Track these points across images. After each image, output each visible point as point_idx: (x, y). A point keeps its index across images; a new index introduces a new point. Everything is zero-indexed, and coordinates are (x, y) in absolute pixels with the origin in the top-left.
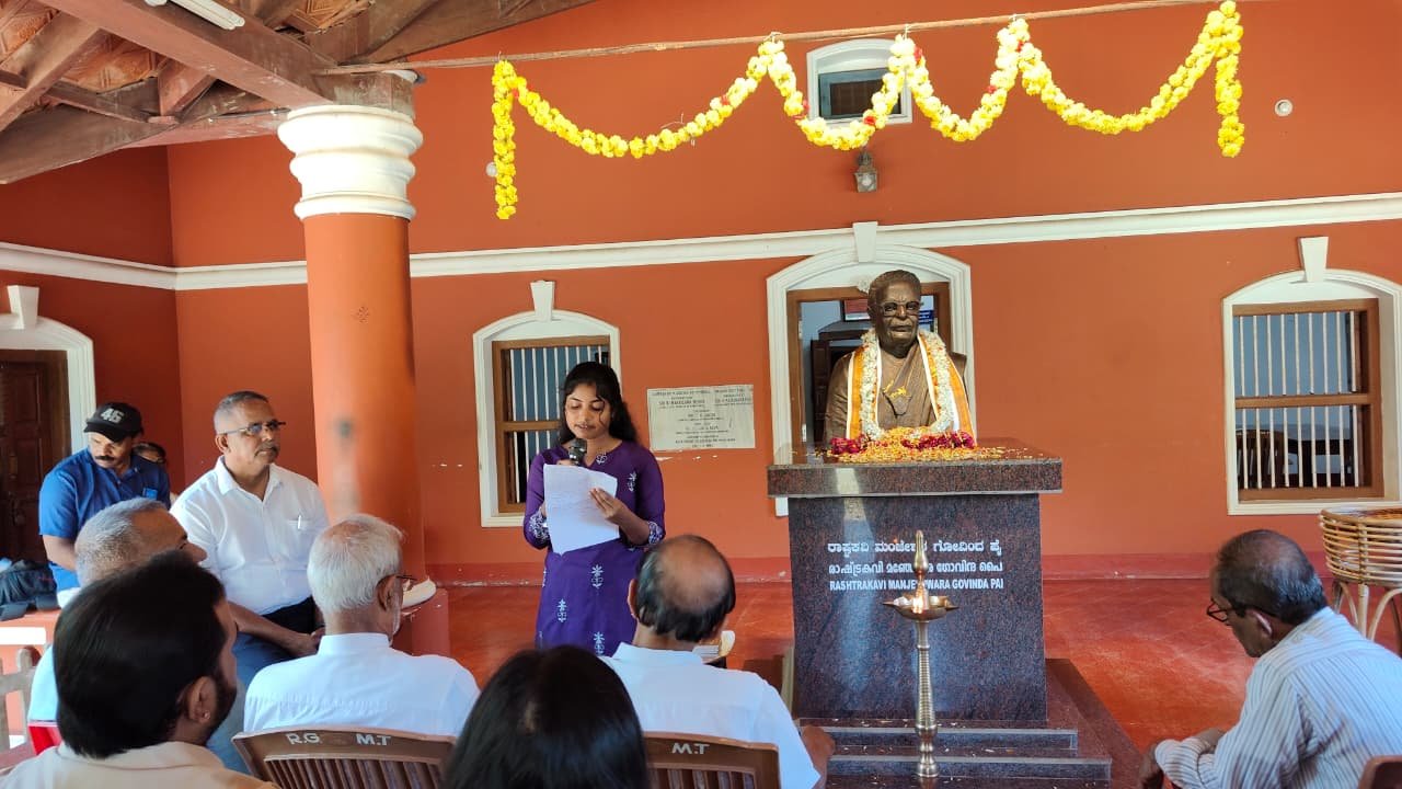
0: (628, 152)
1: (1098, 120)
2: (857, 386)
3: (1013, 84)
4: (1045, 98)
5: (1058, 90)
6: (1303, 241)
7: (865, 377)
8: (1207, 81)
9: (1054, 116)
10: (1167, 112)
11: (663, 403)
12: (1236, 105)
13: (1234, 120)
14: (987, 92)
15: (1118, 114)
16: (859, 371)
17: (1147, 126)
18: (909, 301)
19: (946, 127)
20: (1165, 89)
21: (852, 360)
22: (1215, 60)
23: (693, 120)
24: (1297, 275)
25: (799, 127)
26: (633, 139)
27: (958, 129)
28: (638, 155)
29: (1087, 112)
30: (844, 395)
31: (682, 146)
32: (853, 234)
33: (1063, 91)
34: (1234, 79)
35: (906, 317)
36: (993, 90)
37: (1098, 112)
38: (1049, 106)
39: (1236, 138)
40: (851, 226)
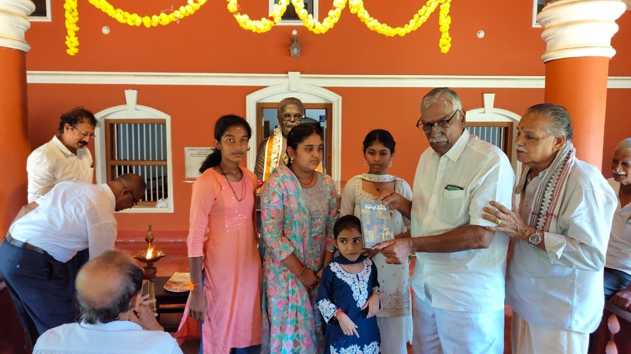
0: (142, 24)
1: (385, 29)
2: (270, 154)
3: (344, 6)
4: (359, 15)
5: (366, 12)
6: (485, 95)
7: (273, 151)
8: (436, 14)
9: (364, 25)
10: (416, 28)
11: (192, 154)
12: (448, 27)
13: (447, 34)
14: (332, 9)
15: (394, 26)
16: (271, 147)
17: (407, 34)
18: (296, 113)
19: (310, 25)
20: (416, 16)
21: (268, 141)
22: (440, 4)
23: (178, 9)
24: (482, 110)
25: (235, 19)
26: (144, 16)
27: (316, 27)
28: (148, 26)
29: (379, 24)
30: (263, 158)
31: (172, 23)
32: (288, 77)
33: (368, 13)
34: (448, 15)
35: (295, 121)
36: (334, 9)
37: (384, 25)
38: (362, 20)
39: (447, 44)
40: (287, 73)
